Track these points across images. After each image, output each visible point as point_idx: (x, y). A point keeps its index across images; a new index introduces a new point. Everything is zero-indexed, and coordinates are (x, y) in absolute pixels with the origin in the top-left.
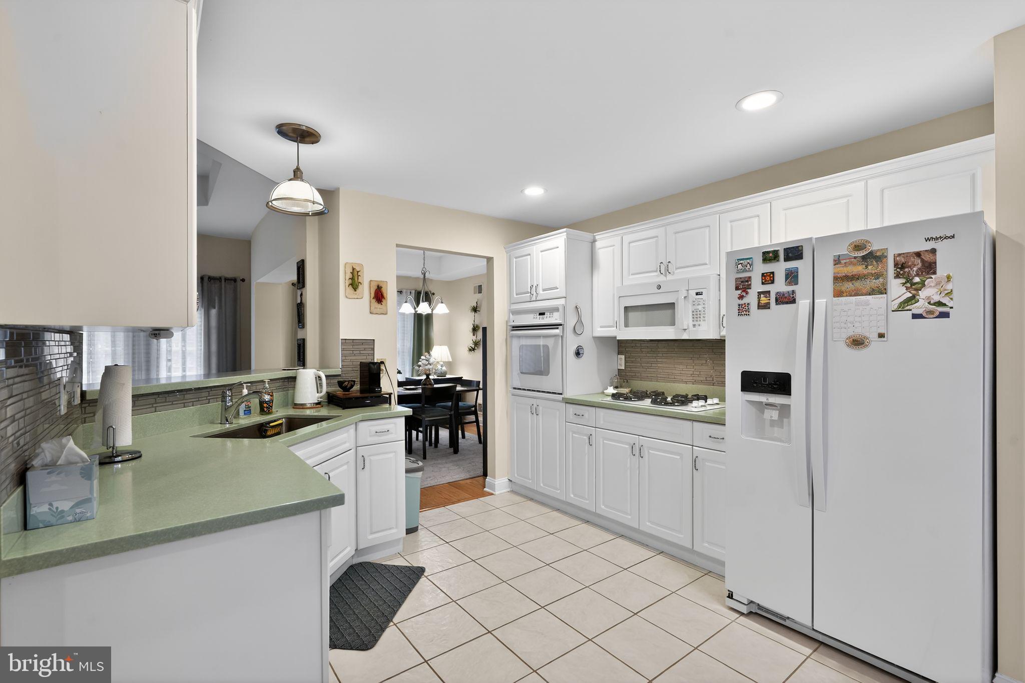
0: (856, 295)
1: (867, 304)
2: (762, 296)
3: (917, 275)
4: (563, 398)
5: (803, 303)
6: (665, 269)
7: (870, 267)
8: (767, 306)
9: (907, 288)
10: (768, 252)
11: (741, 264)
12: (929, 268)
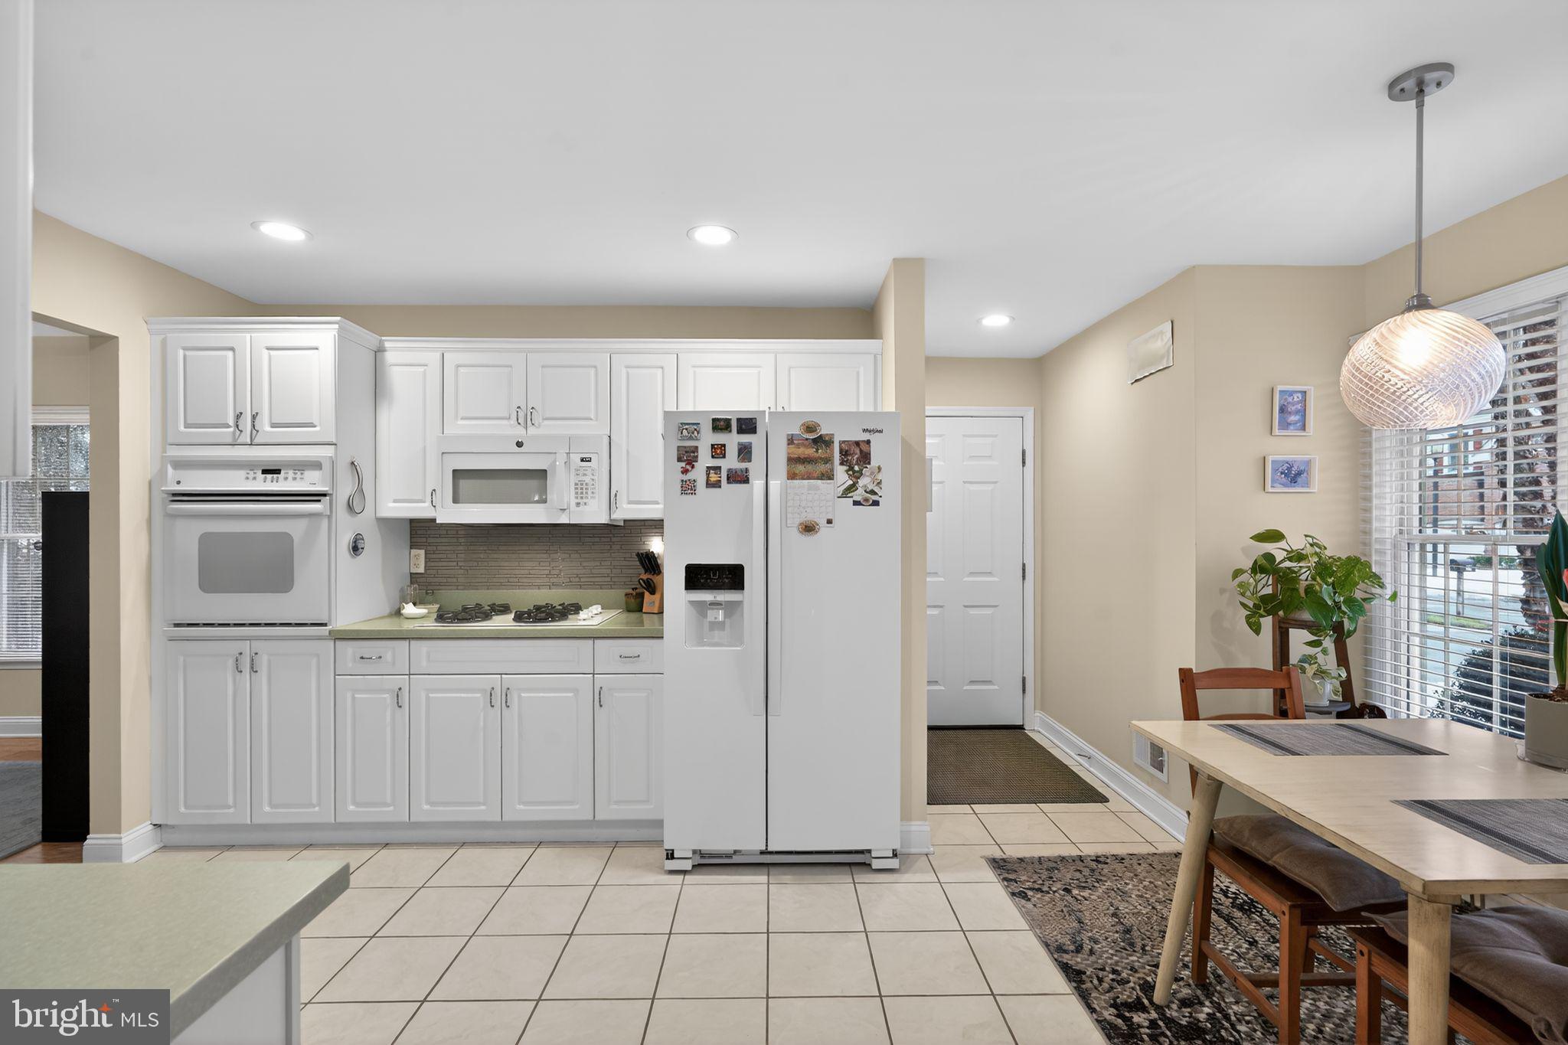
0: (809, 478)
1: (817, 488)
2: (711, 471)
3: (857, 464)
4: (330, 632)
5: (757, 484)
6: (526, 417)
7: (820, 451)
8: (717, 485)
9: (850, 475)
10: (718, 420)
11: (686, 429)
12: (865, 458)
